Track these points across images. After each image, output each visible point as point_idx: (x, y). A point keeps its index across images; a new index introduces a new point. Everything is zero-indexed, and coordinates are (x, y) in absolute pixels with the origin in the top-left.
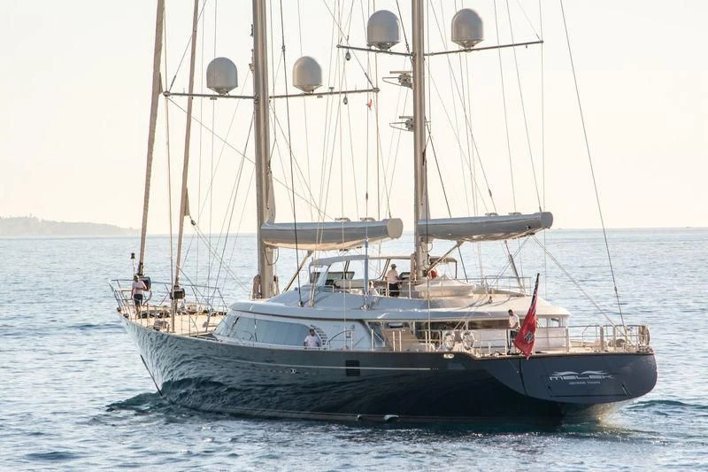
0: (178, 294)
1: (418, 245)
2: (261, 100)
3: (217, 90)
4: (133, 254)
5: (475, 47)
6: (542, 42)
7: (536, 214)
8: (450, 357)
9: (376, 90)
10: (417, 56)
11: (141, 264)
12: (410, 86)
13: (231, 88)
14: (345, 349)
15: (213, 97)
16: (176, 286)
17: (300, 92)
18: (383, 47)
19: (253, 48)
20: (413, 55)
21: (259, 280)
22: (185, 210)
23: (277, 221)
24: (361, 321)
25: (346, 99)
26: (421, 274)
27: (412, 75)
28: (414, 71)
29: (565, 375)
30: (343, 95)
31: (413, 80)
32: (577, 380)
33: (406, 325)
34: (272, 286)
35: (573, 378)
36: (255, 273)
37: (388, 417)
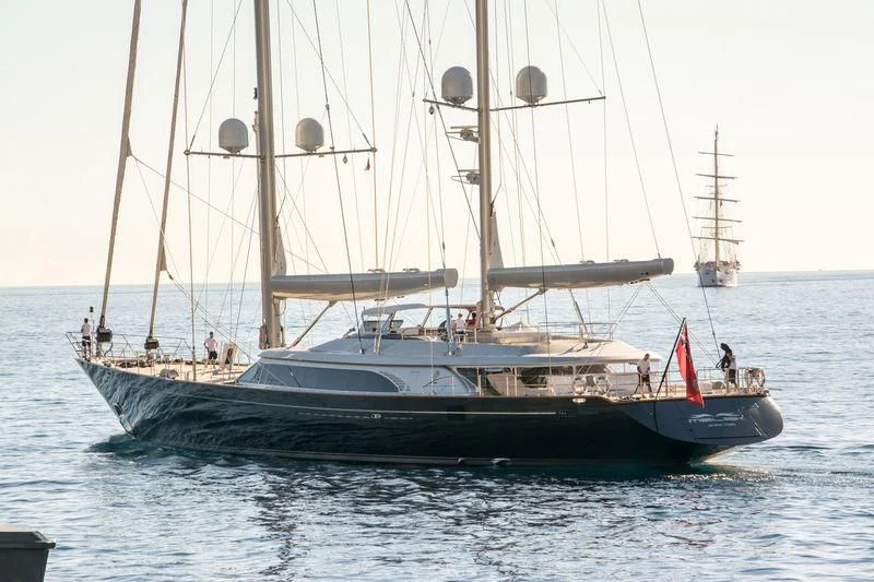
0: (151, 344)
1: (484, 293)
2: (266, 158)
3: (229, 149)
4: (91, 308)
5: (540, 102)
6: (604, 98)
7: (655, 260)
8: (580, 401)
9: (373, 150)
10: (483, 111)
11: (103, 316)
12: (476, 140)
13: (243, 147)
14: (432, 394)
15: (226, 156)
16: (150, 337)
17: (303, 151)
18: (456, 102)
19: (257, 109)
20: (479, 110)
21: (265, 330)
22: (162, 265)
23: (289, 272)
24: (447, 367)
25: (345, 158)
26: (488, 321)
27: (476, 130)
28: (480, 126)
29: (703, 418)
30: (343, 155)
31: (480, 136)
32: (713, 423)
33: (508, 370)
34: (278, 336)
35: (710, 420)
36: (259, 323)
37: (497, 460)
